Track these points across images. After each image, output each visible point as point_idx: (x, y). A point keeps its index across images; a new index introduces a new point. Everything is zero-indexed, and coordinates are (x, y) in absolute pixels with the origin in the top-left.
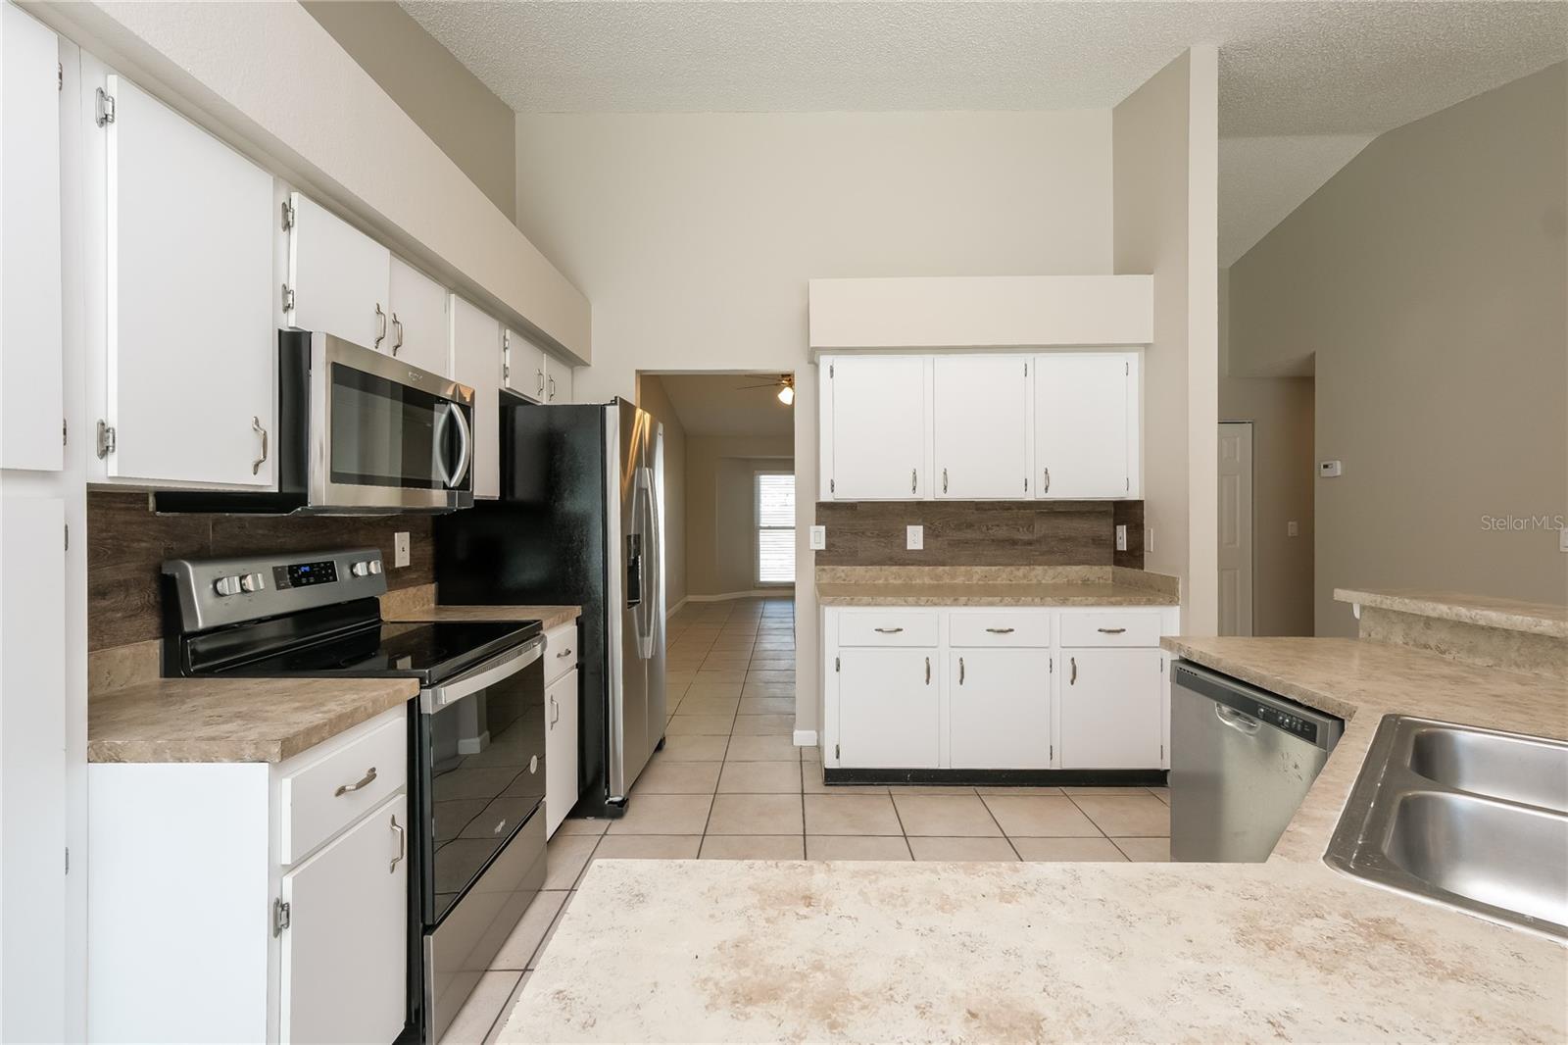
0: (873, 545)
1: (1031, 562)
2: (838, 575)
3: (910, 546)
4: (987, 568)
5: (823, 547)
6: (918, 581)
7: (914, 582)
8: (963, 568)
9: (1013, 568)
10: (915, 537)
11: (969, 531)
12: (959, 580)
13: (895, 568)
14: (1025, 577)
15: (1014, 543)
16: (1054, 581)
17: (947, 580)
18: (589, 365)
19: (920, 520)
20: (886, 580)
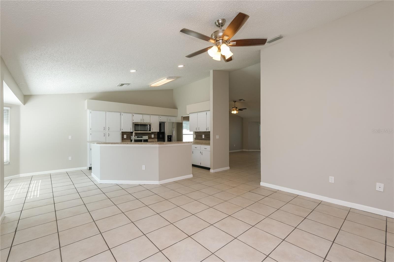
0: (200, 137)
2: (196, 141)
3: (203, 138)
5: (195, 138)
6: (203, 142)
10: (203, 136)
12: (207, 142)
13: (201, 140)
18: (177, 116)
19: (203, 134)
20: (200, 142)
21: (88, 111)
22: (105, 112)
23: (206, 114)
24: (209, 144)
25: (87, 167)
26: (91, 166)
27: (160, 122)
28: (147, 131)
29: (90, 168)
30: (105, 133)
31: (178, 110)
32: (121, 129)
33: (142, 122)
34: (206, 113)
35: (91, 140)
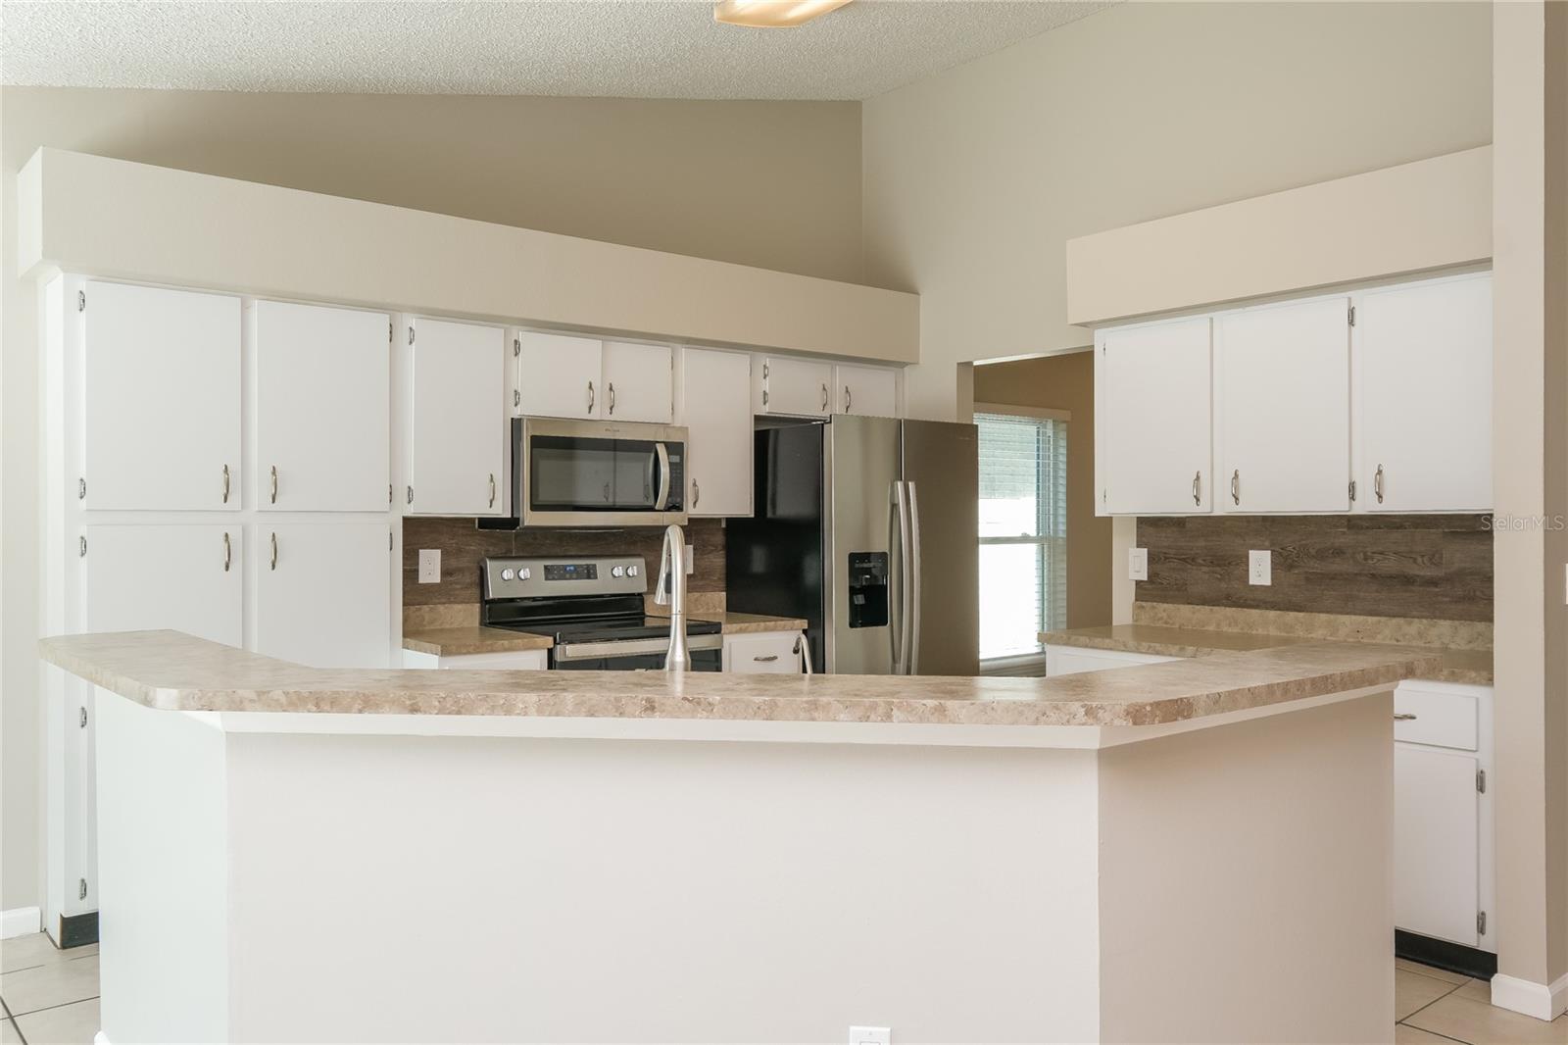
0: (1207, 576)
1: (1435, 612)
2: (1160, 615)
3: (1253, 580)
4: (1362, 618)
5: (1145, 578)
6: (1260, 631)
7: (1254, 632)
8: (1323, 616)
9: (1401, 621)
10: (1260, 568)
11: (1338, 560)
12: (1319, 634)
13: (1230, 611)
14: (1420, 635)
15: (1408, 581)
16: (1471, 646)
17: (1301, 633)
18: (918, 363)
19: (1267, 543)
20: (1218, 625)
21: (55, 290)
22: (239, 300)
23: (1351, 323)
24: (1478, 666)
25: (35, 911)
26: (81, 908)
27: (758, 419)
28: (651, 509)
29: (80, 931)
30: (236, 536)
31: (921, 297)
32: (401, 495)
33: (595, 415)
34: (1351, 312)
35: (83, 628)
